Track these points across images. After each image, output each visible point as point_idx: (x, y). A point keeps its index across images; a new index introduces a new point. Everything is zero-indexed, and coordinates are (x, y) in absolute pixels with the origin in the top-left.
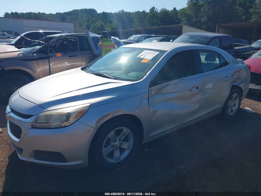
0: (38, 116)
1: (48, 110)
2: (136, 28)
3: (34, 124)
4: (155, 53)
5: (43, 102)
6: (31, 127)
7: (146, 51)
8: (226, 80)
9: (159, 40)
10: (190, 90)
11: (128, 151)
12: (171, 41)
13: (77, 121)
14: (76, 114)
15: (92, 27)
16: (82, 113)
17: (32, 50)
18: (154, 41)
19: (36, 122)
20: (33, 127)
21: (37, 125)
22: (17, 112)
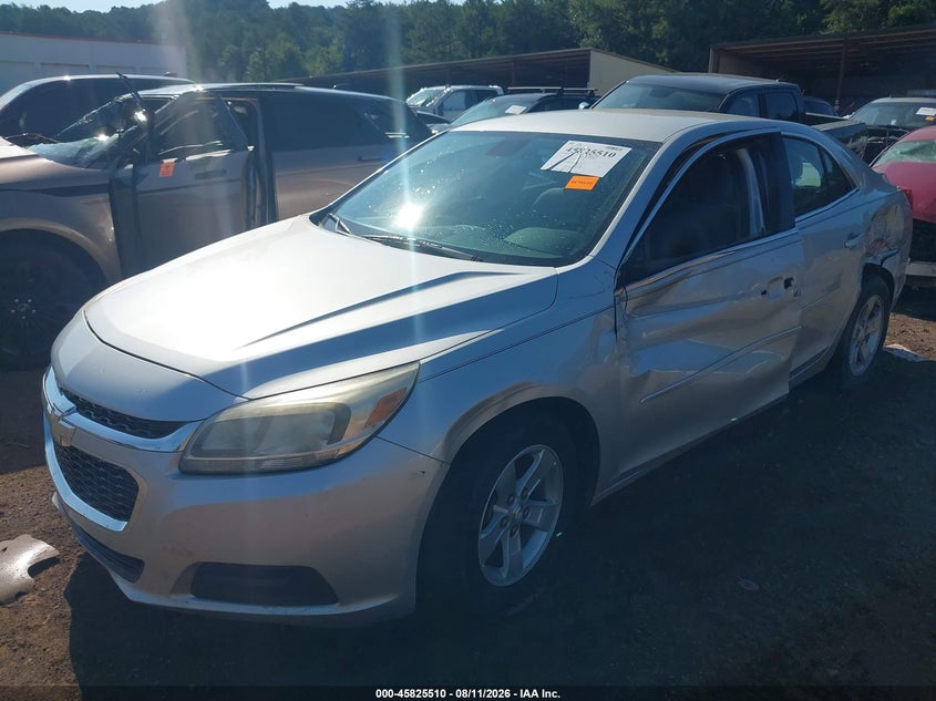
0: (207, 424)
1: (251, 400)
2: (420, 63)
3: (190, 457)
4: (614, 151)
5: (222, 367)
6: (176, 470)
7: (569, 145)
8: (853, 248)
9: (531, 106)
10: (764, 293)
11: (546, 533)
12: (582, 106)
13: (374, 435)
14: (371, 408)
15: (255, 63)
16: (391, 404)
17: (82, 151)
18: (513, 109)
19: (197, 448)
20: (187, 472)
21: (203, 461)
22: (89, 404)
